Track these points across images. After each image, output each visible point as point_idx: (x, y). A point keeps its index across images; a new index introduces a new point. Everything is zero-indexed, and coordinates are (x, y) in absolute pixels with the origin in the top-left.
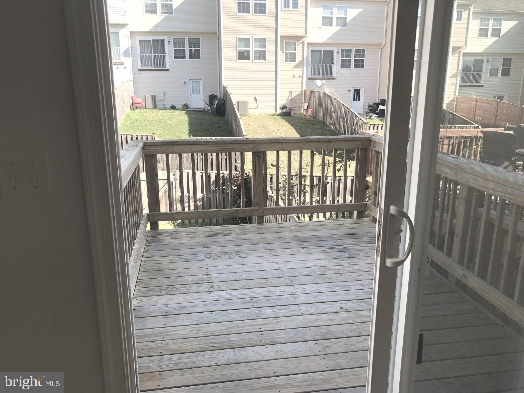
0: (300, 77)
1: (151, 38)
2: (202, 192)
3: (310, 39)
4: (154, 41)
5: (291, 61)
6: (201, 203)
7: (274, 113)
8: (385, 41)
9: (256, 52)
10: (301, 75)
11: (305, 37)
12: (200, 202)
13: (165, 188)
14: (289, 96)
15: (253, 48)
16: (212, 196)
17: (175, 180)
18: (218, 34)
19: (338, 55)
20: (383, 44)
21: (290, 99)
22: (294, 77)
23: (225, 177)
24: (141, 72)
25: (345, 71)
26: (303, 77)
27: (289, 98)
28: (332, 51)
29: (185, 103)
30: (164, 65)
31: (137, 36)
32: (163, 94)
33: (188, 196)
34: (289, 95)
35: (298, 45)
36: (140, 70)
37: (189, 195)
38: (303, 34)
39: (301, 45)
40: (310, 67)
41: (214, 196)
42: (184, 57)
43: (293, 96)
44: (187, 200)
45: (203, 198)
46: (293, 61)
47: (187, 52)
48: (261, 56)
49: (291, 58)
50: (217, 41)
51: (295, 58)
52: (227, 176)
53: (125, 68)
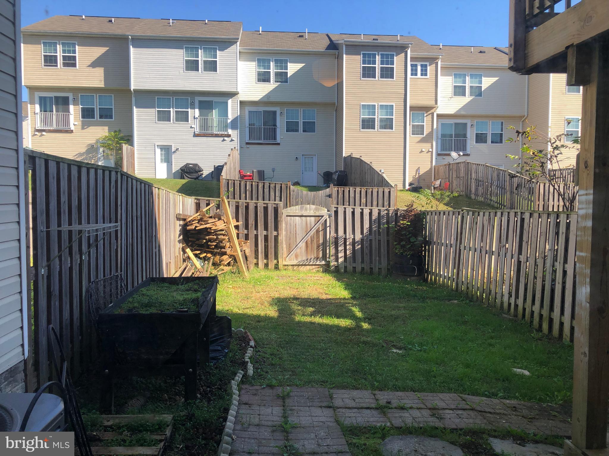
0: (429, 151)
1: (262, 109)
2: (362, 233)
3: (441, 110)
4: (265, 112)
5: (418, 134)
6: (360, 246)
7: (402, 189)
8: (528, 112)
9: (381, 120)
10: (431, 150)
11: (435, 107)
12: (358, 245)
13: (317, 227)
14: (416, 174)
15: (379, 116)
16: (373, 239)
17: (329, 217)
18: (336, 104)
19: (472, 128)
20: (524, 116)
21: (417, 176)
22: (422, 151)
23: (390, 215)
24: (248, 146)
25: (482, 146)
26: (432, 152)
27: (415, 176)
28: (466, 124)
29: (296, 181)
30: (275, 138)
31: (246, 107)
32: (271, 171)
33: (344, 237)
34: (416, 172)
35: (426, 116)
36: (247, 143)
37: (346, 236)
38: (432, 103)
39: (430, 116)
40: (440, 141)
41: (376, 238)
42: (297, 131)
43: (421, 173)
44: (343, 242)
45: (362, 240)
46: (421, 134)
47: (301, 124)
48: (388, 124)
49: (418, 130)
50: (335, 112)
51: (423, 131)
52: (392, 213)
53: (232, 140)
